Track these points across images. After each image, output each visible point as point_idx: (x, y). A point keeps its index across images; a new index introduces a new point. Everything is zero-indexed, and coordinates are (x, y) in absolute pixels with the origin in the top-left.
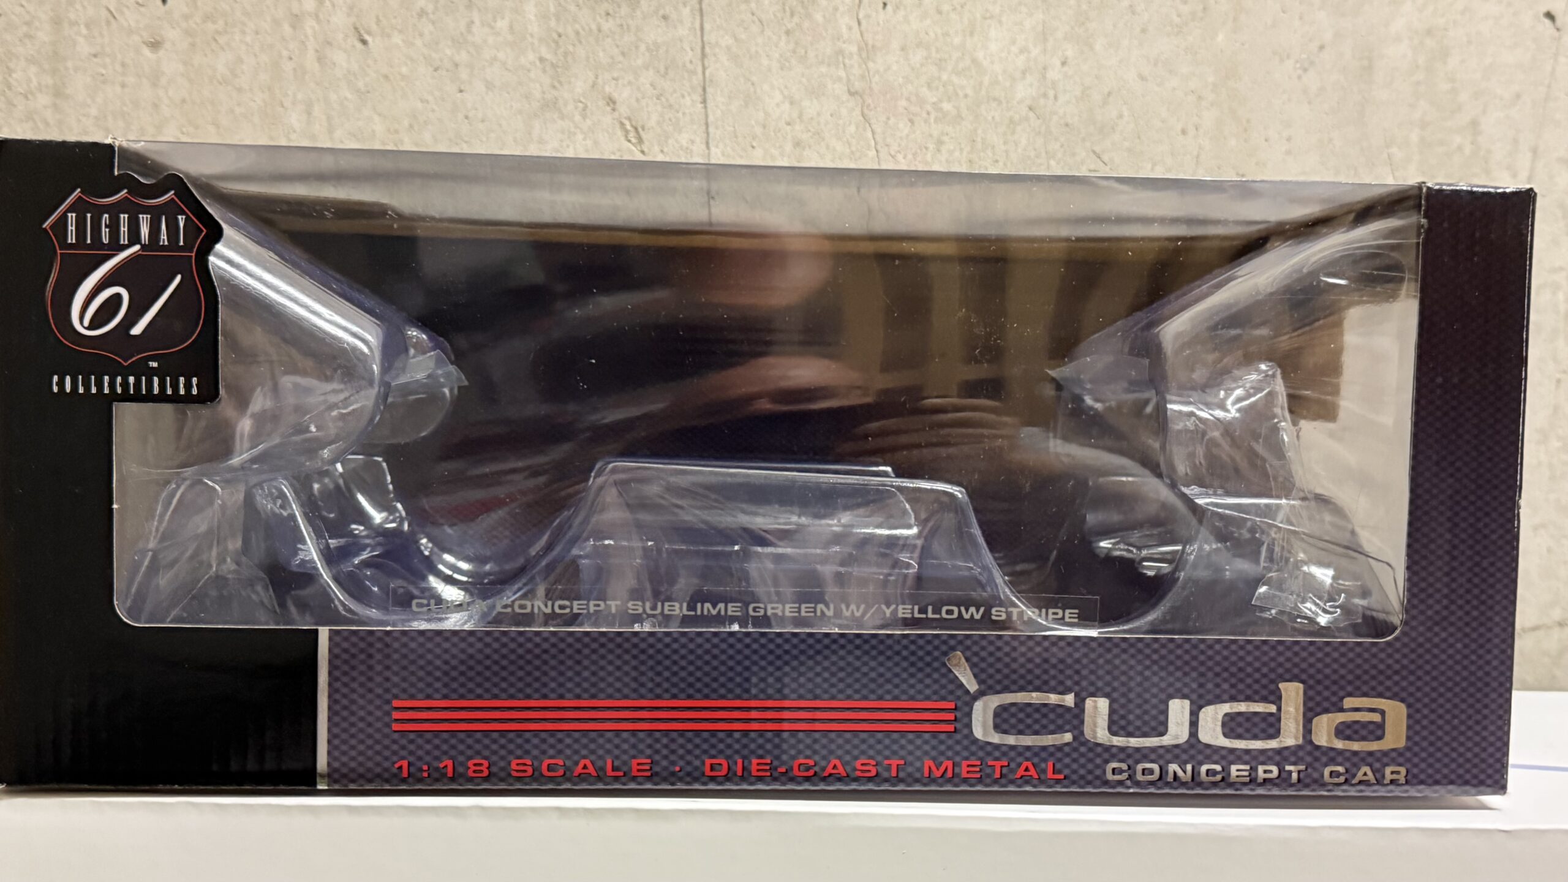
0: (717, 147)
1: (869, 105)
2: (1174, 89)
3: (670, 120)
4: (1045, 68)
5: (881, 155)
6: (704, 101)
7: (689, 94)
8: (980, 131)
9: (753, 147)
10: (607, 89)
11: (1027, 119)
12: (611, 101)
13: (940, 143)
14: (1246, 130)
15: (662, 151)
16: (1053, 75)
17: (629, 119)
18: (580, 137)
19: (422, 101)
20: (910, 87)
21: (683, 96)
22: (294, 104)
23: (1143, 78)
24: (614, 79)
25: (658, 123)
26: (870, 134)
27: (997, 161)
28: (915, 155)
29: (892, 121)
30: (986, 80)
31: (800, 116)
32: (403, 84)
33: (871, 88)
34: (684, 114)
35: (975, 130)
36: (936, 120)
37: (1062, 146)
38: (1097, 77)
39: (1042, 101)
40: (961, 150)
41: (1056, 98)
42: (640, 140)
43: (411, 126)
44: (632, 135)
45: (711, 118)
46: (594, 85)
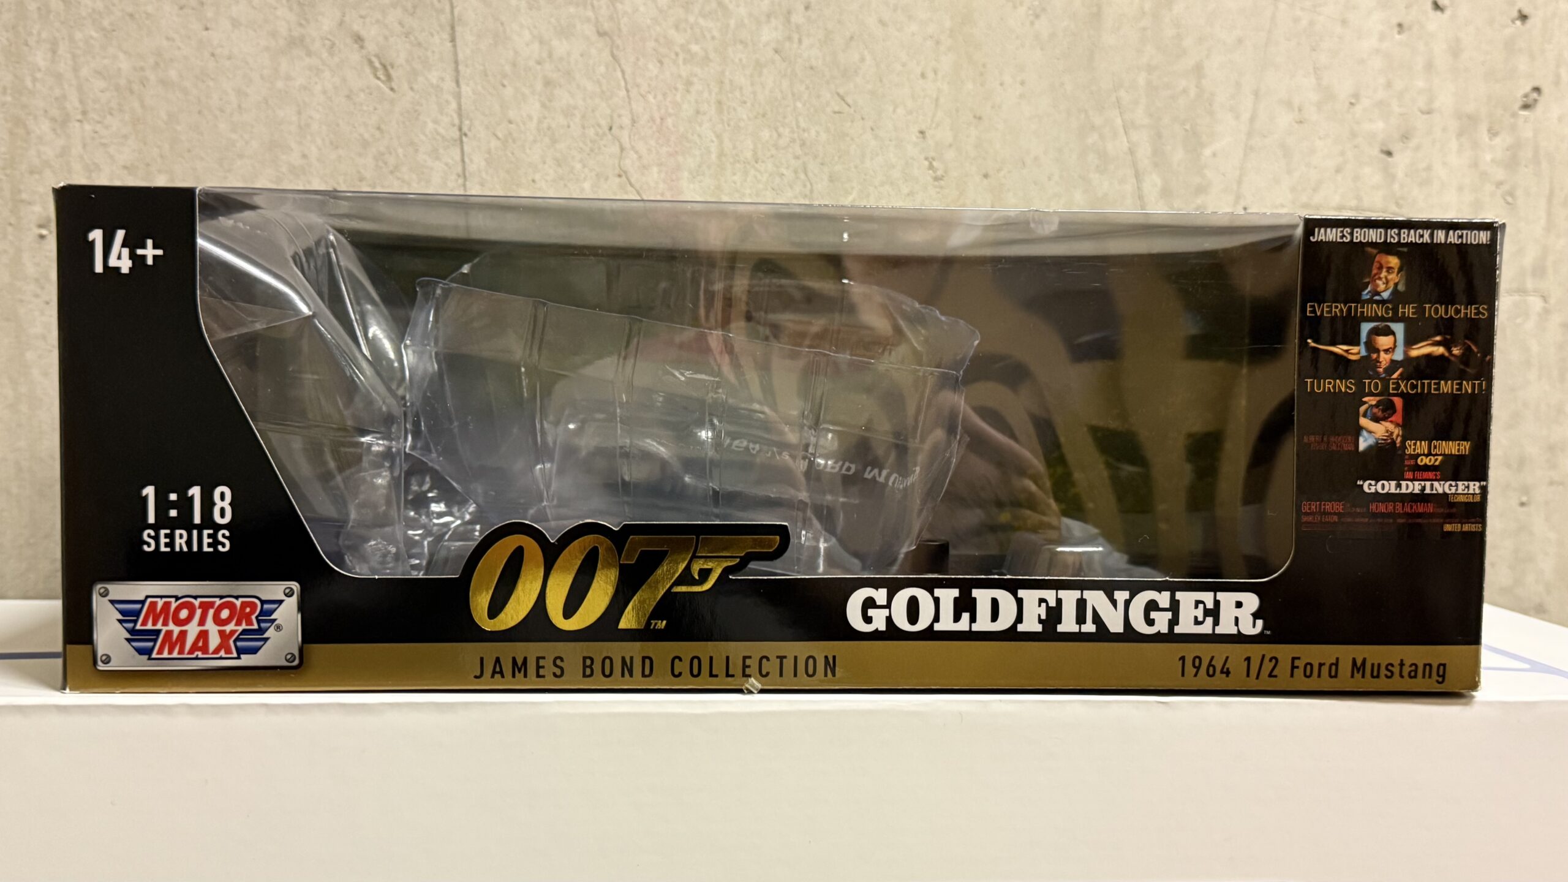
0: (468, 85)
1: (618, 47)
2: (913, 34)
3: (419, 58)
4: (789, 12)
5: (630, 93)
6: (453, 40)
7: (438, 33)
8: (727, 73)
9: (504, 86)
10: (356, 27)
11: (773, 62)
12: (359, 39)
13: (689, 83)
14: (982, 74)
15: (412, 89)
16: (798, 18)
17: (377, 56)
18: (327, 74)
19: (168, 39)
20: (658, 28)
21: (432, 35)
22: (38, 42)
23: (882, 23)
24: (361, 17)
25: (407, 61)
26: (619, 74)
27: (745, 102)
28: (665, 95)
29: (640, 63)
30: (732, 22)
31: (550, 55)
32: (147, 22)
33: (620, 30)
34: (433, 52)
35: (723, 72)
36: (685, 61)
37: (807, 88)
38: (839, 22)
39: (787, 44)
40: (710, 93)
41: (800, 41)
42: (389, 77)
43: (157, 64)
44: (381, 74)
45: (461, 56)
46: (341, 23)
